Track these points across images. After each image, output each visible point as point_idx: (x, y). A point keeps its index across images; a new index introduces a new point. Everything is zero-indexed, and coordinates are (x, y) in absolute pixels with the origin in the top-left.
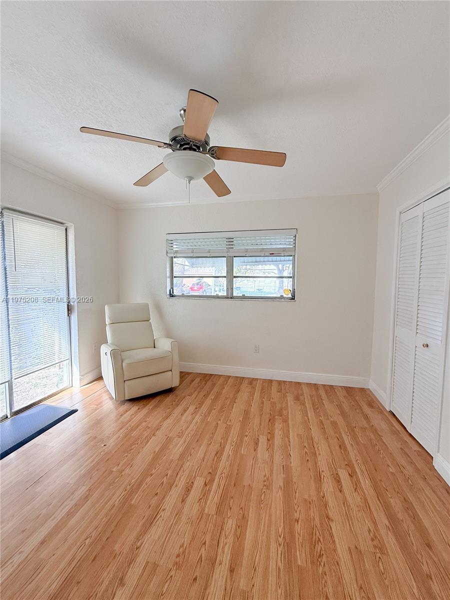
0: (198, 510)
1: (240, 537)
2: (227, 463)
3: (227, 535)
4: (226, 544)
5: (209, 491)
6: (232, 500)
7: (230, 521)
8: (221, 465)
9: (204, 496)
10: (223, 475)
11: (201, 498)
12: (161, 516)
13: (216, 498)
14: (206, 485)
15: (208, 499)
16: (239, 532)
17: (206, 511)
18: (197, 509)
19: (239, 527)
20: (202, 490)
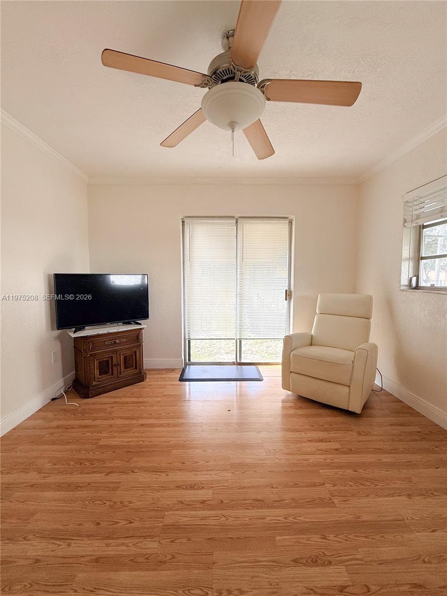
0: (168, 505)
1: (134, 562)
2: (247, 519)
3: (138, 545)
4: (128, 546)
5: (195, 509)
6: (184, 540)
7: (156, 545)
8: (240, 512)
9: (187, 505)
10: (223, 519)
11: (184, 502)
12: (160, 475)
13: (185, 519)
14: (203, 502)
15: (182, 511)
16: (141, 559)
17: (167, 513)
18: (169, 503)
19: (147, 559)
20: (195, 501)
